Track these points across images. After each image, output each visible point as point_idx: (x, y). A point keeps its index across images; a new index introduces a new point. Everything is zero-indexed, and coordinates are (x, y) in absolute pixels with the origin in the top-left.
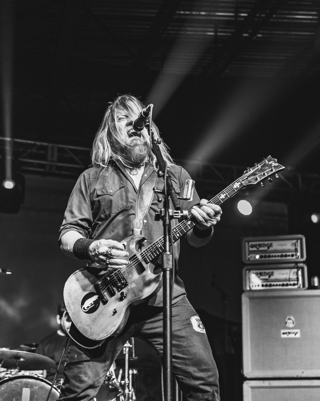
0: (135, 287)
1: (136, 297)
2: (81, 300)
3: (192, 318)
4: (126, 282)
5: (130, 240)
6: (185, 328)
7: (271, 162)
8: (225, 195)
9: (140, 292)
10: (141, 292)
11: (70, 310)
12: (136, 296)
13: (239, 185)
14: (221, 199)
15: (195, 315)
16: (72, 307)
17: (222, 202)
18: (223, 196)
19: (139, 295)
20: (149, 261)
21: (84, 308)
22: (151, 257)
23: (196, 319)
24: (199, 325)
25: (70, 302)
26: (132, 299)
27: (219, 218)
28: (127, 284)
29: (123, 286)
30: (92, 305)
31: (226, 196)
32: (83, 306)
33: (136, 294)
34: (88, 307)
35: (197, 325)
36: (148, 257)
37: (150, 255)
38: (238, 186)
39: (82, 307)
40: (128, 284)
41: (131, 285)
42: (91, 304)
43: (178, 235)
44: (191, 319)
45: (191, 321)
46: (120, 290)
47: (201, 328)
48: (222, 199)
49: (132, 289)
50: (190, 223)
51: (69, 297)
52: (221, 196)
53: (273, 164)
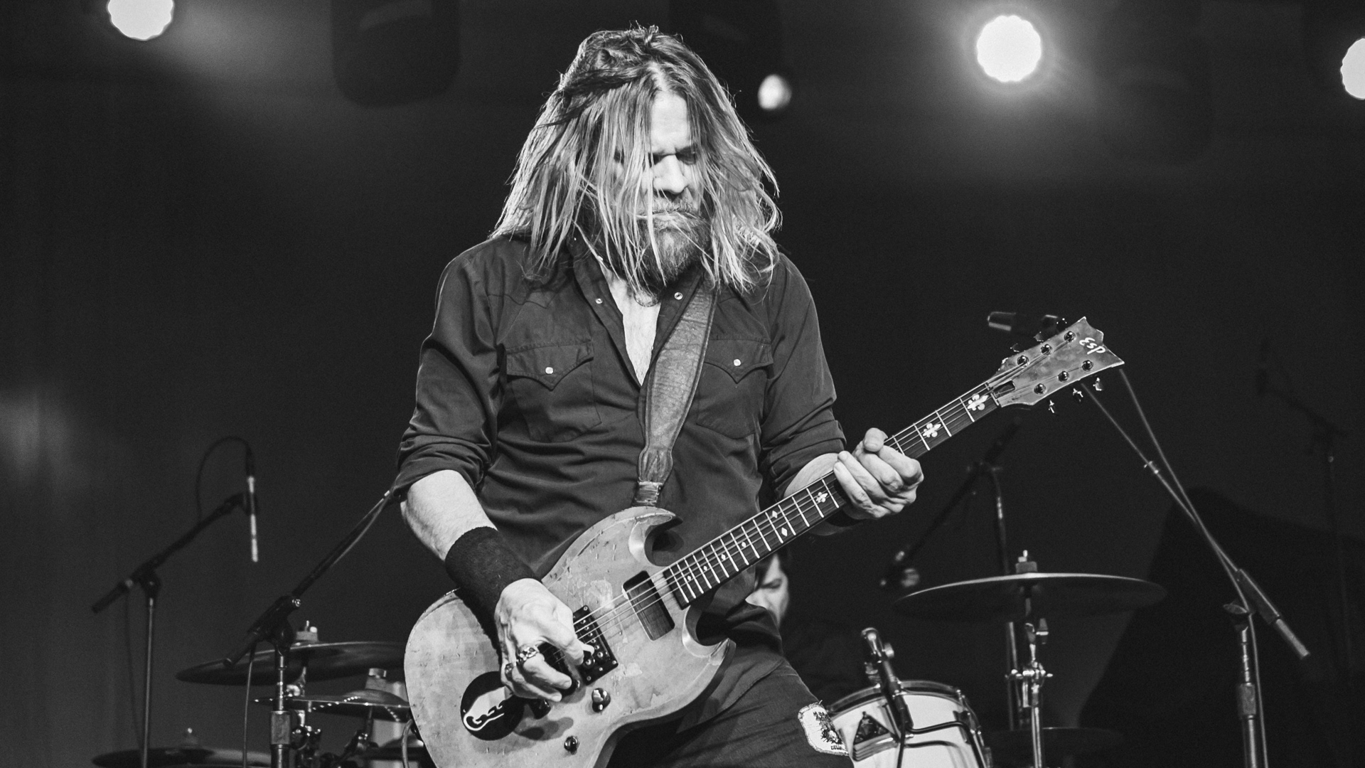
0: (639, 675)
1: (640, 710)
2: (462, 691)
3: (802, 711)
4: (612, 657)
5: (631, 521)
6: (784, 745)
7: (1087, 340)
8: (938, 426)
9: (654, 695)
10: (657, 695)
11: (425, 718)
12: (638, 705)
13: (984, 403)
14: (926, 439)
15: (812, 703)
16: (431, 711)
17: (929, 449)
18: (931, 430)
19: (650, 705)
20: (688, 601)
21: (470, 720)
22: (695, 589)
23: (815, 714)
24: (825, 731)
25: (426, 694)
26: (628, 714)
27: (911, 495)
28: (615, 662)
29: (601, 669)
30: (497, 712)
31: (941, 431)
32: (467, 711)
33: (640, 698)
34: (483, 718)
35: (820, 733)
36: (685, 588)
37: (692, 583)
38: (982, 407)
39: (463, 714)
40: (617, 665)
41: (626, 668)
42: (494, 708)
43: (784, 532)
44: (799, 716)
45: (801, 720)
46: (589, 678)
47: (833, 742)
48: (930, 439)
49: (630, 681)
50: (824, 500)
51: (423, 675)
52: (925, 427)
53: (1092, 345)
